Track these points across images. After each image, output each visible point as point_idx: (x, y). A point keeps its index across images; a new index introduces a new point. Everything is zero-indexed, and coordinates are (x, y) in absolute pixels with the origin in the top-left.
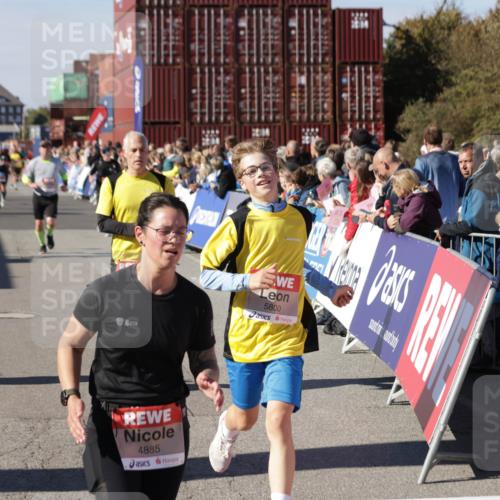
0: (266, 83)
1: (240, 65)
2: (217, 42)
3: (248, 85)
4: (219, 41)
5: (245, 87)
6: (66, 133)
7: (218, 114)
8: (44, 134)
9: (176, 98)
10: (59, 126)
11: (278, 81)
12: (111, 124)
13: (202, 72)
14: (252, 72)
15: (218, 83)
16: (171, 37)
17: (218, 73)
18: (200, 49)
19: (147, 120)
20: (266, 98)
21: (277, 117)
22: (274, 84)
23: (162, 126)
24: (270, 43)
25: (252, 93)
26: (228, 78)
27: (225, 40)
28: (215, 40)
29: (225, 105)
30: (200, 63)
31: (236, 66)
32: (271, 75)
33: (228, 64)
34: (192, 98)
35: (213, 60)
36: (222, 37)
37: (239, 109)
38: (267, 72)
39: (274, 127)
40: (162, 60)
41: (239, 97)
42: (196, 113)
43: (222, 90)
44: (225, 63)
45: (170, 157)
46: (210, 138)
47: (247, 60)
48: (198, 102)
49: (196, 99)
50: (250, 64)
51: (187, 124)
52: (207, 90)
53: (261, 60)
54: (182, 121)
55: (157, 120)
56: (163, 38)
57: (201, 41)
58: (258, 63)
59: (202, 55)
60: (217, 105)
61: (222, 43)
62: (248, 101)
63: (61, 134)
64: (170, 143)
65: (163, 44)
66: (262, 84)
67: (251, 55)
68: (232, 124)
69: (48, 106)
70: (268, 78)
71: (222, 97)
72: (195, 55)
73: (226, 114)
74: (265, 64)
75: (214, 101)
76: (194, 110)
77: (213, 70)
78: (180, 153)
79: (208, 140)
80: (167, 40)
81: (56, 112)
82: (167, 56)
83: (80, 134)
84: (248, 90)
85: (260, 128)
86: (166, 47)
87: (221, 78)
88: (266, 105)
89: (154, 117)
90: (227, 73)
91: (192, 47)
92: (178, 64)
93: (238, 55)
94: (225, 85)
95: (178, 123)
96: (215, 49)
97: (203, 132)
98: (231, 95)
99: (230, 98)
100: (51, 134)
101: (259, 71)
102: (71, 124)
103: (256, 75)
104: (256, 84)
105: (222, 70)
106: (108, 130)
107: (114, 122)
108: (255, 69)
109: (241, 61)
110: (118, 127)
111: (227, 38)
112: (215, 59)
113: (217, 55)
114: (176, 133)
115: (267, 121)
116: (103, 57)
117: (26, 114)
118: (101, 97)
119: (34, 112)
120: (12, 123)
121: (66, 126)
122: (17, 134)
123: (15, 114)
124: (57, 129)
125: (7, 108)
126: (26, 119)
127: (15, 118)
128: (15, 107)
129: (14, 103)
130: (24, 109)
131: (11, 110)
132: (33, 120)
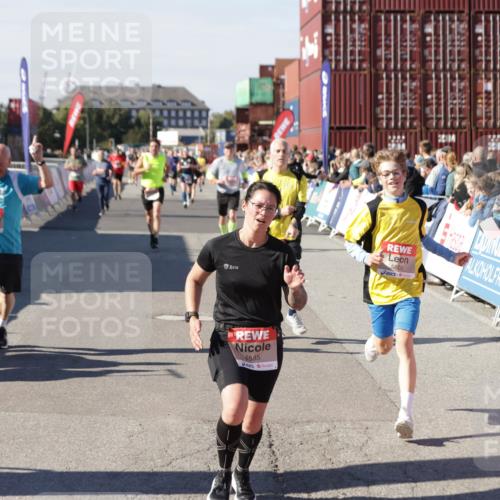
0: (452, 89)
1: (426, 70)
2: (404, 47)
3: (434, 91)
4: (406, 46)
5: (431, 93)
6: (251, 137)
7: (404, 119)
8: (229, 138)
9: (362, 103)
10: (244, 130)
11: (464, 87)
12: (297, 128)
13: (389, 78)
14: (438, 78)
15: (404, 89)
16: (357, 43)
17: (404, 79)
18: (386, 55)
19: (333, 125)
20: (452, 104)
21: (464, 123)
22: (460, 90)
23: (348, 132)
24: (456, 49)
25: (438, 99)
26: (414, 84)
27: (411, 46)
28: (401, 46)
29: (411, 111)
30: (387, 69)
31: (422, 71)
32: (457, 81)
33: (415, 70)
34: (377, 103)
35: (399, 66)
36: (408, 43)
37: (425, 115)
38: (453, 78)
39: (461, 133)
40: (348, 66)
41: (425, 103)
42: (382, 119)
43: (408, 96)
44: (411, 69)
45: (356, 162)
46: (396, 143)
47: (433, 67)
48: (385, 107)
49: (382, 104)
50: (436, 69)
51: (373, 129)
52: (393, 96)
53: (448, 66)
54: (368, 126)
55: (343, 125)
56: (349, 43)
57: (388, 47)
58: (444, 68)
59: (388, 60)
60: (403, 111)
61: (408, 50)
62: (434, 107)
63: (247, 138)
64: (357, 148)
65: (349, 49)
66: (449, 90)
67: (437, 61)
68: (418, 130)
69: (234, 110)
70: (454, 84)
71: (409, 102)
72: (380, 60)
73: (412, 120)
74: (451, 69)
75: (400, 107)
76: (381, 116)
77: (400, 76)
78: (366, 158)
79: (393, 145)
80: (354, 45)
81: (242, 114)
82: (353, 61)
83: (266, 138)
84: (434, 96)
85: (446, 134)
86: (352, 53)
87: (407, 84)
88: (452, 111)
89: (340, 122)
90: (413, 79)
91: (379, 52)
92: (364, 70)
93: (424, 61)
94: (411, 90)
95: (364, 128)
96: (401, 55)
97: (390, 137)
98: (417, 101)
99: (415, 104)
100: (236, 139)
101: (445, 76)
102: (256, 128)
103: (442, 82)
104: (442, 90)
105: (408, 76)
106: (293, 135)
107: (299, 126)
108: (442, 76)
109: (427, 68)
110: (303, 132)
111: (414, 44)
112: (402, 65)
113: (404, 61)
114: (362, 138)
115: (452, 127)
116: (289, 62)
117: (211, 118)
118: (287, 102)
119: (220, 116)
120: (197, 127)
121: (252, 130)
122: (202, 138)
123: (200, 118)
124: (242, 133)
125: (193, 112)
126: (212, 123)
127: (200, 122)
128: (200, 112)
129: (200, 107)
130: (210, 113)
131: (196, 114)
132: (218, 124)
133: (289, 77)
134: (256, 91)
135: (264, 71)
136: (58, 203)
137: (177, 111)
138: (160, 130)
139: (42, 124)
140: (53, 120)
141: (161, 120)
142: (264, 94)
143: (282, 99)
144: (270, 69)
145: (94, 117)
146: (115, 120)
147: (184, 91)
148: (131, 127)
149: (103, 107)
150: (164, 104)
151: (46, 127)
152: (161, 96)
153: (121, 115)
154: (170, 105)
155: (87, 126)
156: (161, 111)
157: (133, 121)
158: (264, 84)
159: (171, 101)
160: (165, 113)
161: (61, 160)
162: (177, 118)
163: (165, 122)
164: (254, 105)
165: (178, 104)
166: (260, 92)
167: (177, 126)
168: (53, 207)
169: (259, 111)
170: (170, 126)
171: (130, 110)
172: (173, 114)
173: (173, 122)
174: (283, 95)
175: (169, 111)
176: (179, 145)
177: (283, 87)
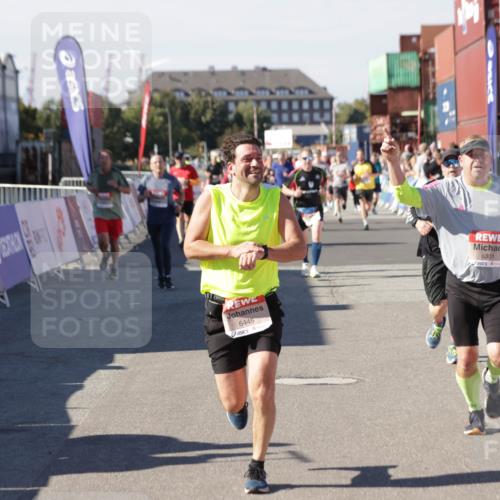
8: (362, 137)
10: (382, 125)
12: (454, 119)
69: (366, 97)
81: (378, 104)
100: (371, 136)
102: (398, 121)
106: (448, 129)
107: (457, 116)
110: (462, 124)
116: (440, 29)
117: (336, 110)
118: (439, 85)
119: (349, 106)
120: (318, 123)
121: (393, 124)
122: (325, 137)
123: (322, 111)
124: (379, 129)
125: (311, 102)
126: (337, 116)
127: (322, 116)
128: (321, 101)
129: (321, 95)
130: (335, 103)
131: (316, 105)
132: (345, 118)
133: (441, 49)
134: (397, 70)
135: (406, 42)
136: (134, 232)
137: (290, 103)
138: (268, 128)
139: (109, 125)
140: (123, 120)
141: (268, 114)
142: (407, 75)
143: (432, 81)
144: (414, 40)
145: (178, 112)
146: (208, 117)
147: (299, 74)
148: (229, 125)
149: (189, 99)
150: (272, 93)
151: (115, 129)
152: (267, 83)
153: (214, 110)
154: (279, 94)
155: (169, 126)
156: (269, 103)
157: (231, 117)
158: (406, 61)
159: (281, 88)
160: (274, 106)
161: (136, 173)
162: (290, 111)
163: (275, 117)
164: (395, 90)
165: (291, 93)
166: (401, 72)
167: (290, 123)
168: (126, 237)
169: (401, 97)
170: (281, 123)
171: (227, 103)
172: (285, 106)
173: (285, 117)
174: (434, 74)
175: (279, 102)
176: (293, 149)
177: (433, 64)
